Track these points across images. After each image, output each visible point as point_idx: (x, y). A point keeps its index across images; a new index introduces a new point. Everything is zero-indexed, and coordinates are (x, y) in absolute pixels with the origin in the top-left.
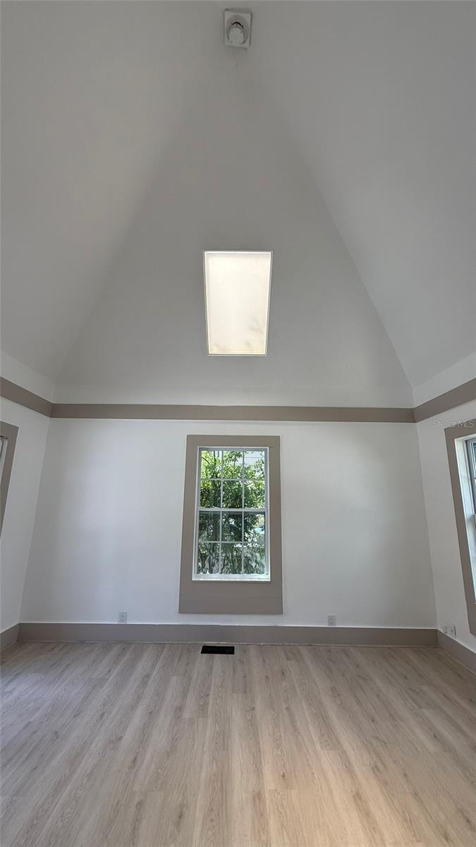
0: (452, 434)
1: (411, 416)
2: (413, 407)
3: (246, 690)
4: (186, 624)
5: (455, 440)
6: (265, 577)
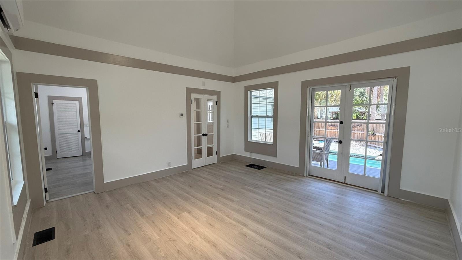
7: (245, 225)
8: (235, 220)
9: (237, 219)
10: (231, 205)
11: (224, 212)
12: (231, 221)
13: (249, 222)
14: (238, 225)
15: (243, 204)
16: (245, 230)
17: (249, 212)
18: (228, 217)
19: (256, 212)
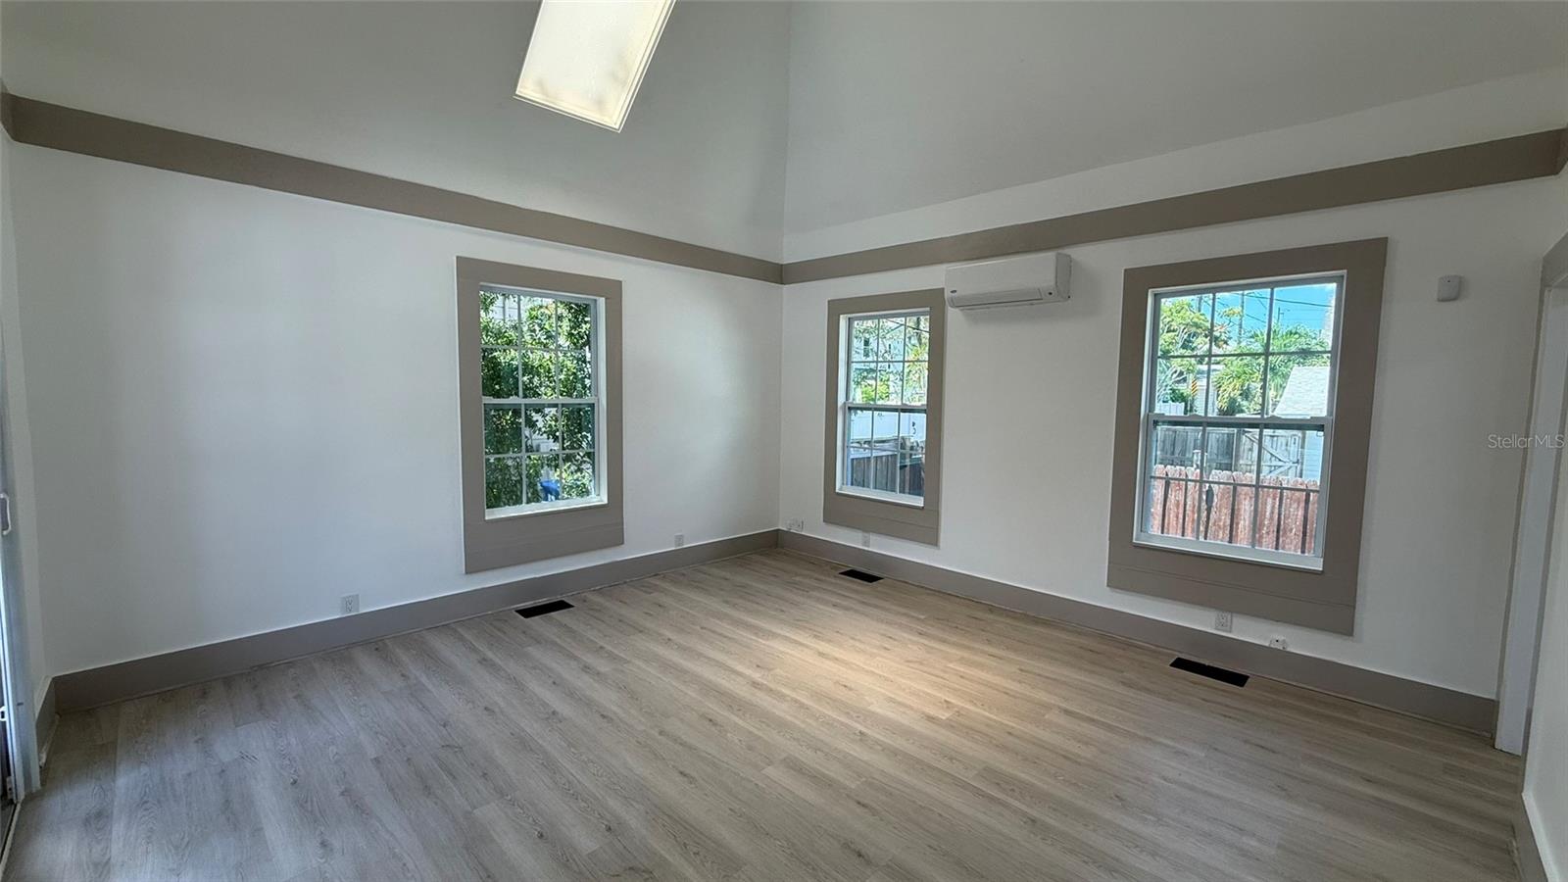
0: (836, 308)
1: (779, 274)
2: (781, 263)
3: (640, 630)
4: (479, 587)
5: (841, 316)
6: (599, 497)
7: (755, 684)
8: (782, 697)
9: (774, 698)
10: (795, 743)
11: (818, 719)
12: (794, 695)
13: (743, 691)
14: (772, 686)
15: (750, 748)
16: (757, 676)
17: (736, 719)
18: (803, 704)
19: (712, 718)
